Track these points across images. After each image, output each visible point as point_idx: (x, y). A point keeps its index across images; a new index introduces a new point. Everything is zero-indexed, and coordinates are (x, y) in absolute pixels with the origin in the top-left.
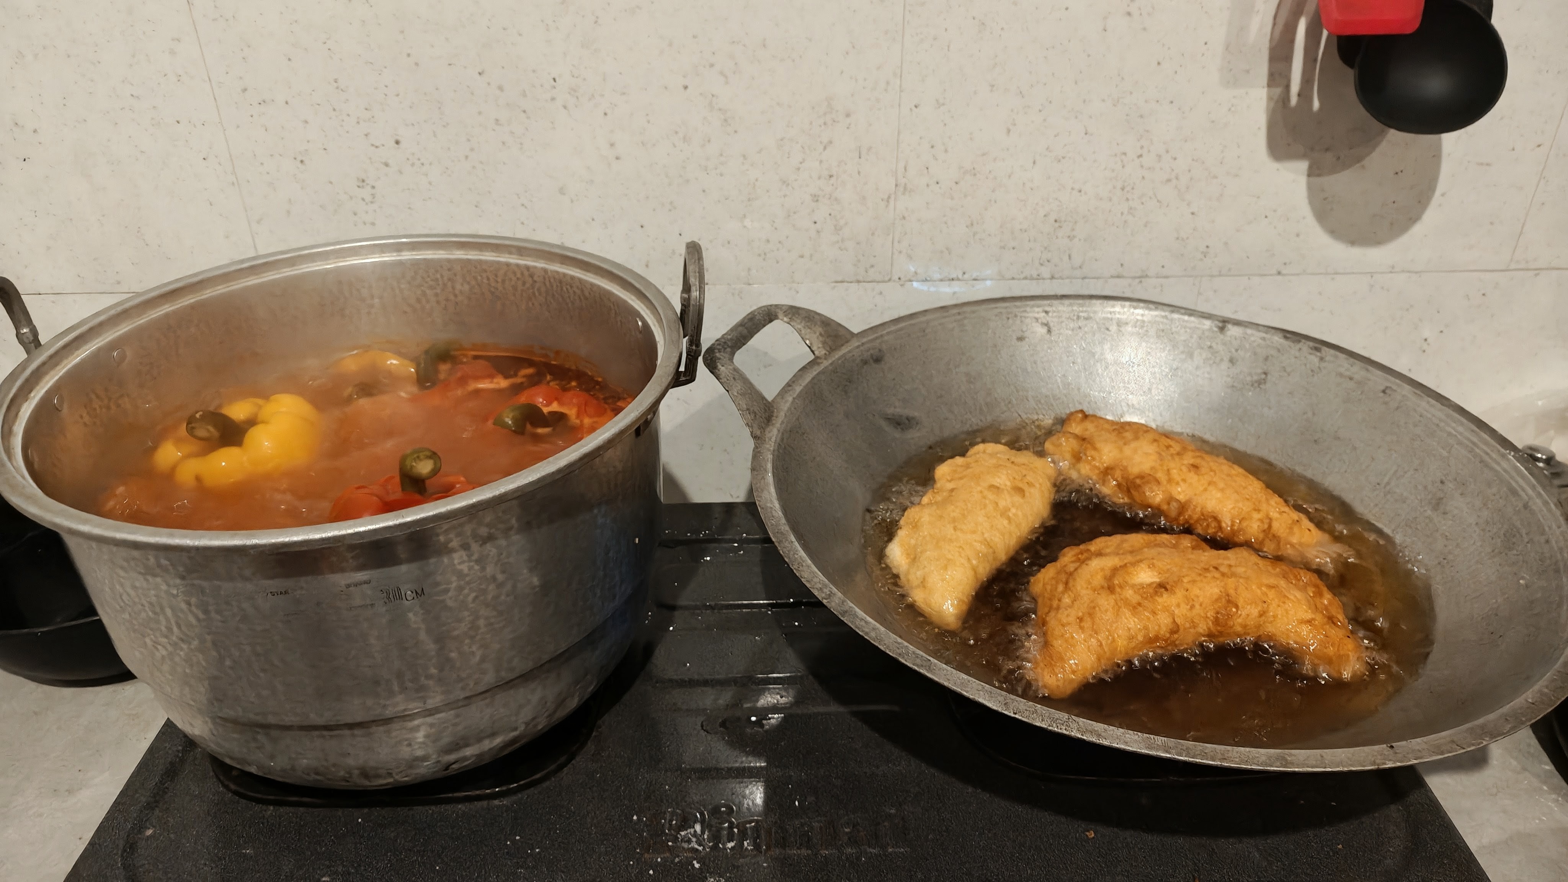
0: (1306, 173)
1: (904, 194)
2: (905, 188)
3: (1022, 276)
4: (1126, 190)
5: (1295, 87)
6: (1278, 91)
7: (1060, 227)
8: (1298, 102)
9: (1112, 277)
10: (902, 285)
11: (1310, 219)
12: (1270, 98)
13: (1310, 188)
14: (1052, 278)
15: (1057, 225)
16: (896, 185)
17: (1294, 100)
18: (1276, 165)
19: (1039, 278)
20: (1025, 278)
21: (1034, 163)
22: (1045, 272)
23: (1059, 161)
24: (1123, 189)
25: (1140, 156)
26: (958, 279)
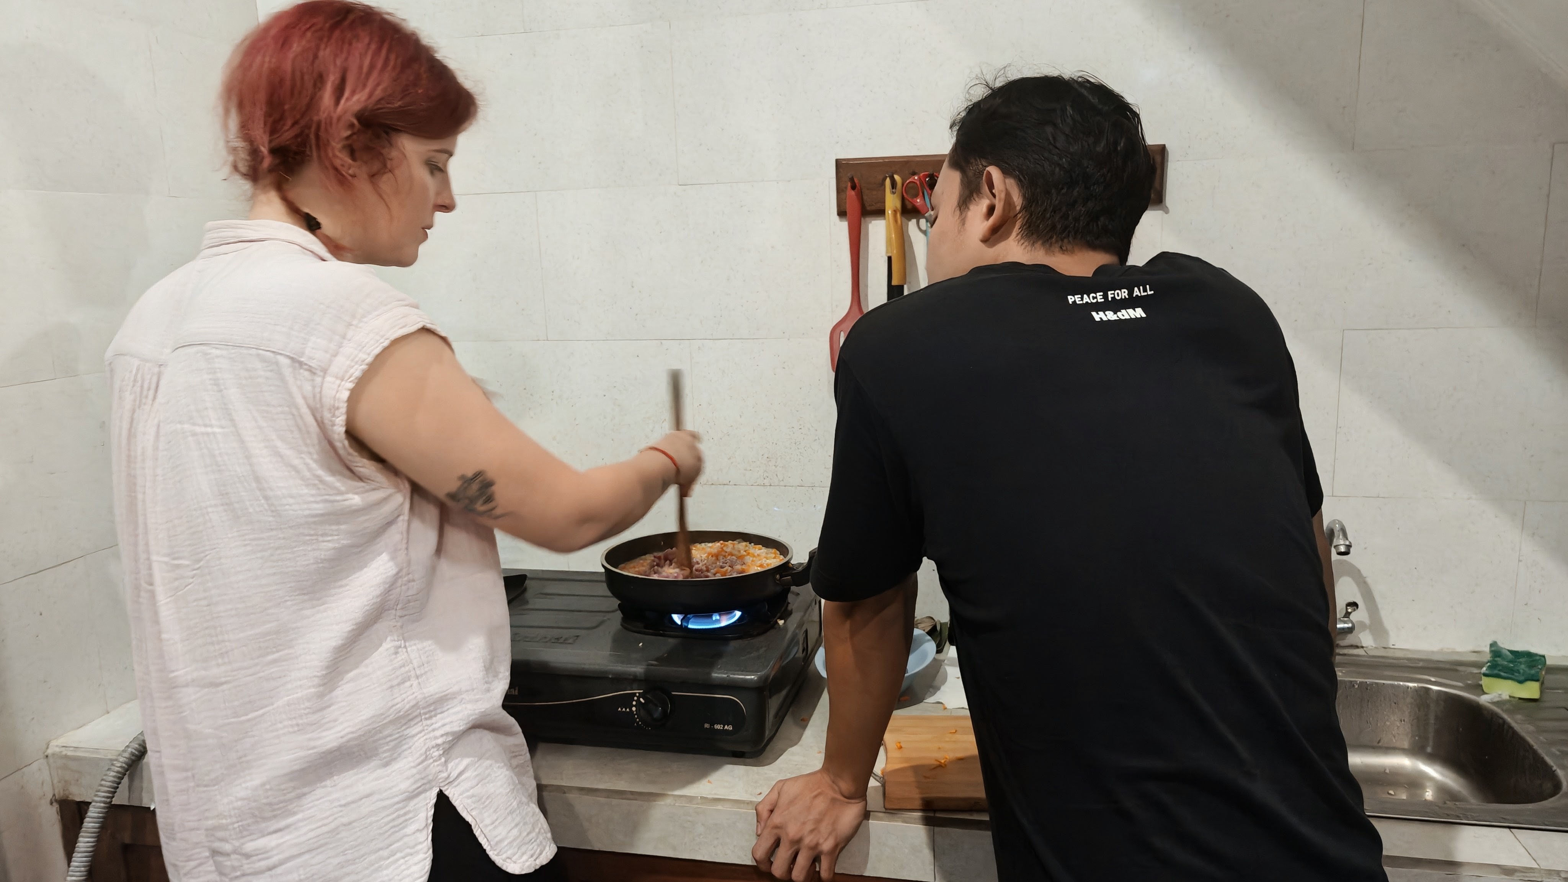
3: (757, 484)
4: (797, 444)
7: (770, 461)
9: (798, 486)
10: (702, 486)
14: (770, 485)
15: (769, 459)
19: (764, 485)
20: (758, 485)
21: (754, 430)
22: (767, 482)
23: (764, 430)
24: (795, 443)
25: (801, 429)
26: (727, 485)
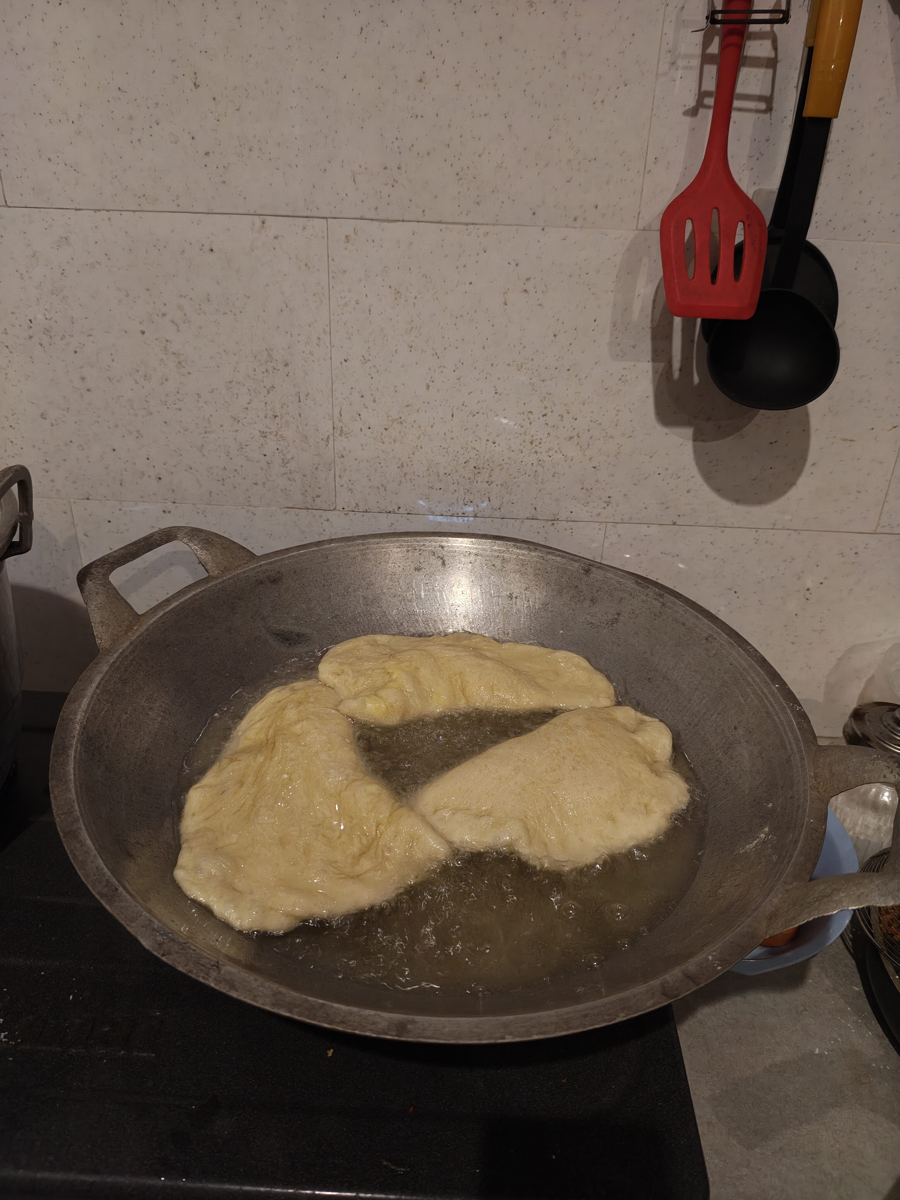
0: (691, 438)
1: (341, 435)
2: (342, 431)
4: (534, 444)
5: (676, 364)
6: (661, 365)
7: (479, 473)
8: (680, 375)
10: (346, 514)
11: (699, 479)
12: (655, 372)
13: (695, 451)
16: (334, 428)
17: (676, 375)
18: (666, 430)
21: (453, 416)
23: (474, 415)
25: (545, 415)
